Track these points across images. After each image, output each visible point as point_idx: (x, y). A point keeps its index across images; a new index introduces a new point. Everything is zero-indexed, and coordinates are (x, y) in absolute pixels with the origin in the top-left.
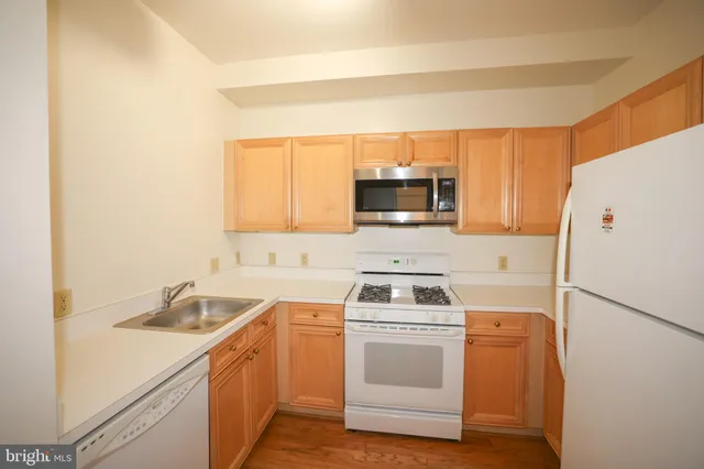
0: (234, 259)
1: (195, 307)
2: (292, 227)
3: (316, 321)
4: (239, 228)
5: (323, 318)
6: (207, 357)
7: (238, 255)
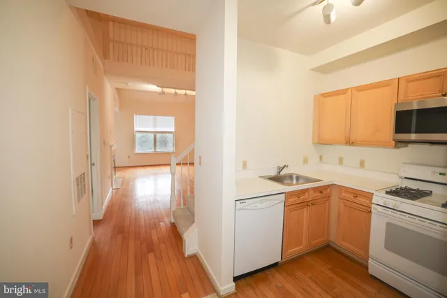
0: (318, 159)
1: (291, 177)
2: (349, 143)
3: (355, 200)
4: (320, 142)
5: (361, 200)
6: (284, 195)
7: (321, 157)
